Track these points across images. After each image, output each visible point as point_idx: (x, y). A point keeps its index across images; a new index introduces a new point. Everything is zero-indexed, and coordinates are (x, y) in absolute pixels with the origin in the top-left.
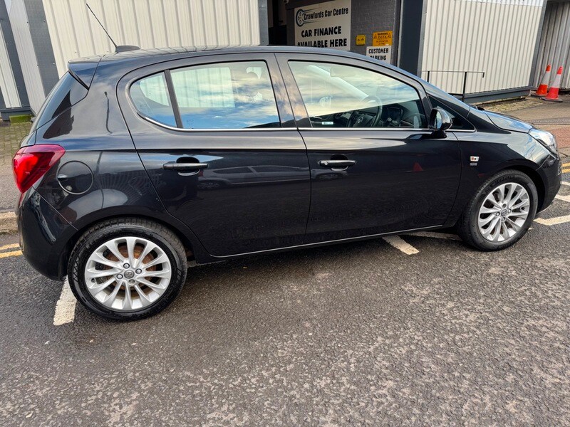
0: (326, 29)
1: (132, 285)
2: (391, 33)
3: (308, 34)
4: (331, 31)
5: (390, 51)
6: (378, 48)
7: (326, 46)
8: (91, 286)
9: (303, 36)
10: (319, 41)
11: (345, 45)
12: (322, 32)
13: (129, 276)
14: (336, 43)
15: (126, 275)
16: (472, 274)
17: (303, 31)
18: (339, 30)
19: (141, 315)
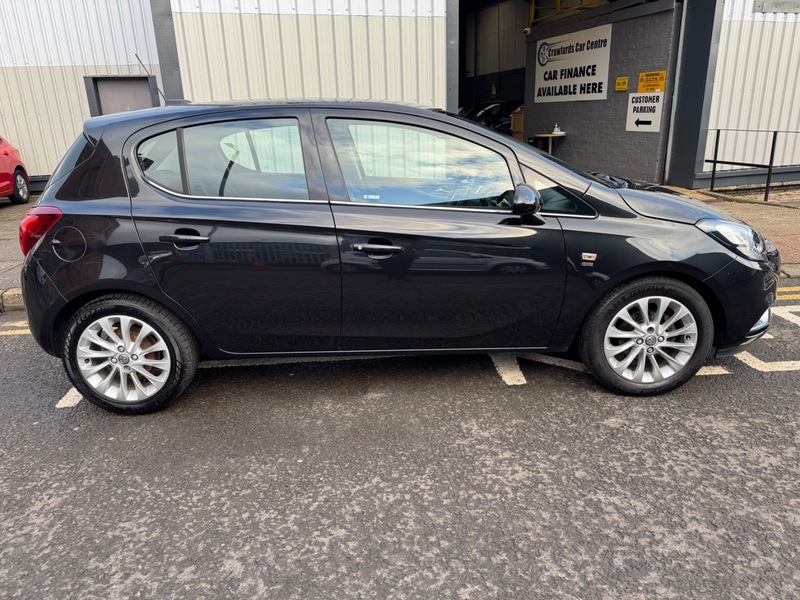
0: (576, 69)
1: (127, 371)
2: (665, 73)
3: (552, 76)
4: (583, 72)
5: (661, 99)
6: (645, 95)
7: (575, 93)
8: (83, 367)
9: (546, 79)
10: (566, 86)
11: (600, 91)
12: (571, 73)
13: (125, 361)
14: (589, 88)
15: (120, 359)
16: (573, 421)
17: (546, 73)
18: (594, 70)
19: (136, 409)
